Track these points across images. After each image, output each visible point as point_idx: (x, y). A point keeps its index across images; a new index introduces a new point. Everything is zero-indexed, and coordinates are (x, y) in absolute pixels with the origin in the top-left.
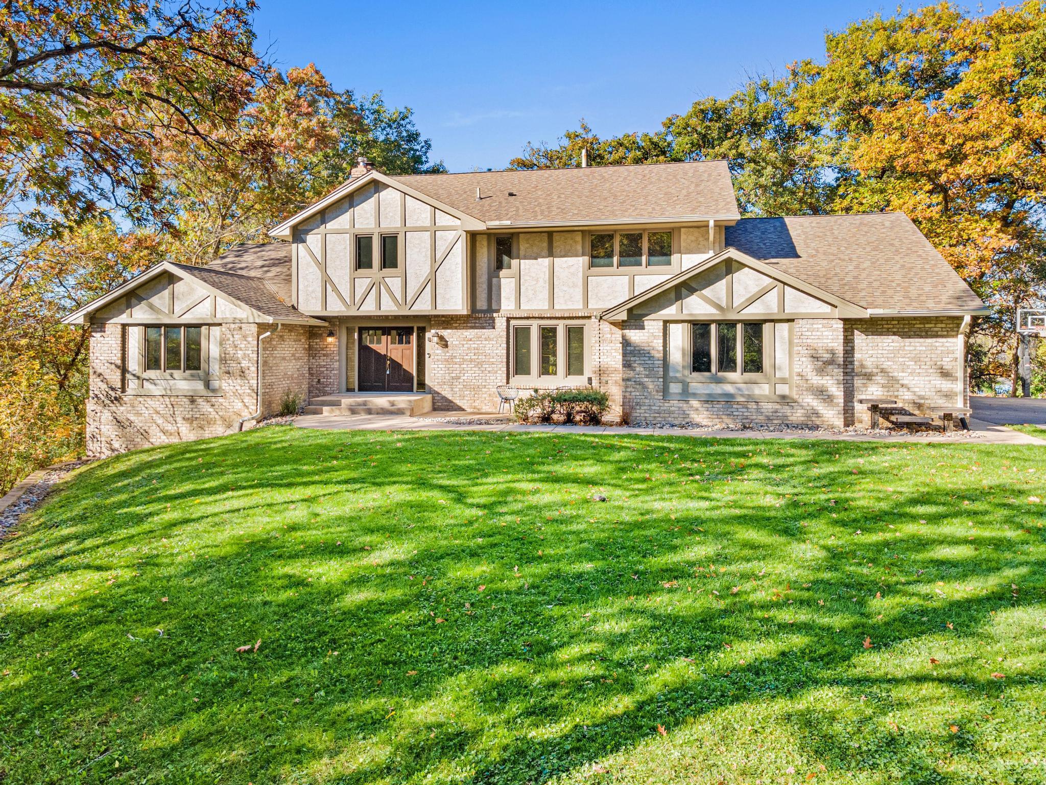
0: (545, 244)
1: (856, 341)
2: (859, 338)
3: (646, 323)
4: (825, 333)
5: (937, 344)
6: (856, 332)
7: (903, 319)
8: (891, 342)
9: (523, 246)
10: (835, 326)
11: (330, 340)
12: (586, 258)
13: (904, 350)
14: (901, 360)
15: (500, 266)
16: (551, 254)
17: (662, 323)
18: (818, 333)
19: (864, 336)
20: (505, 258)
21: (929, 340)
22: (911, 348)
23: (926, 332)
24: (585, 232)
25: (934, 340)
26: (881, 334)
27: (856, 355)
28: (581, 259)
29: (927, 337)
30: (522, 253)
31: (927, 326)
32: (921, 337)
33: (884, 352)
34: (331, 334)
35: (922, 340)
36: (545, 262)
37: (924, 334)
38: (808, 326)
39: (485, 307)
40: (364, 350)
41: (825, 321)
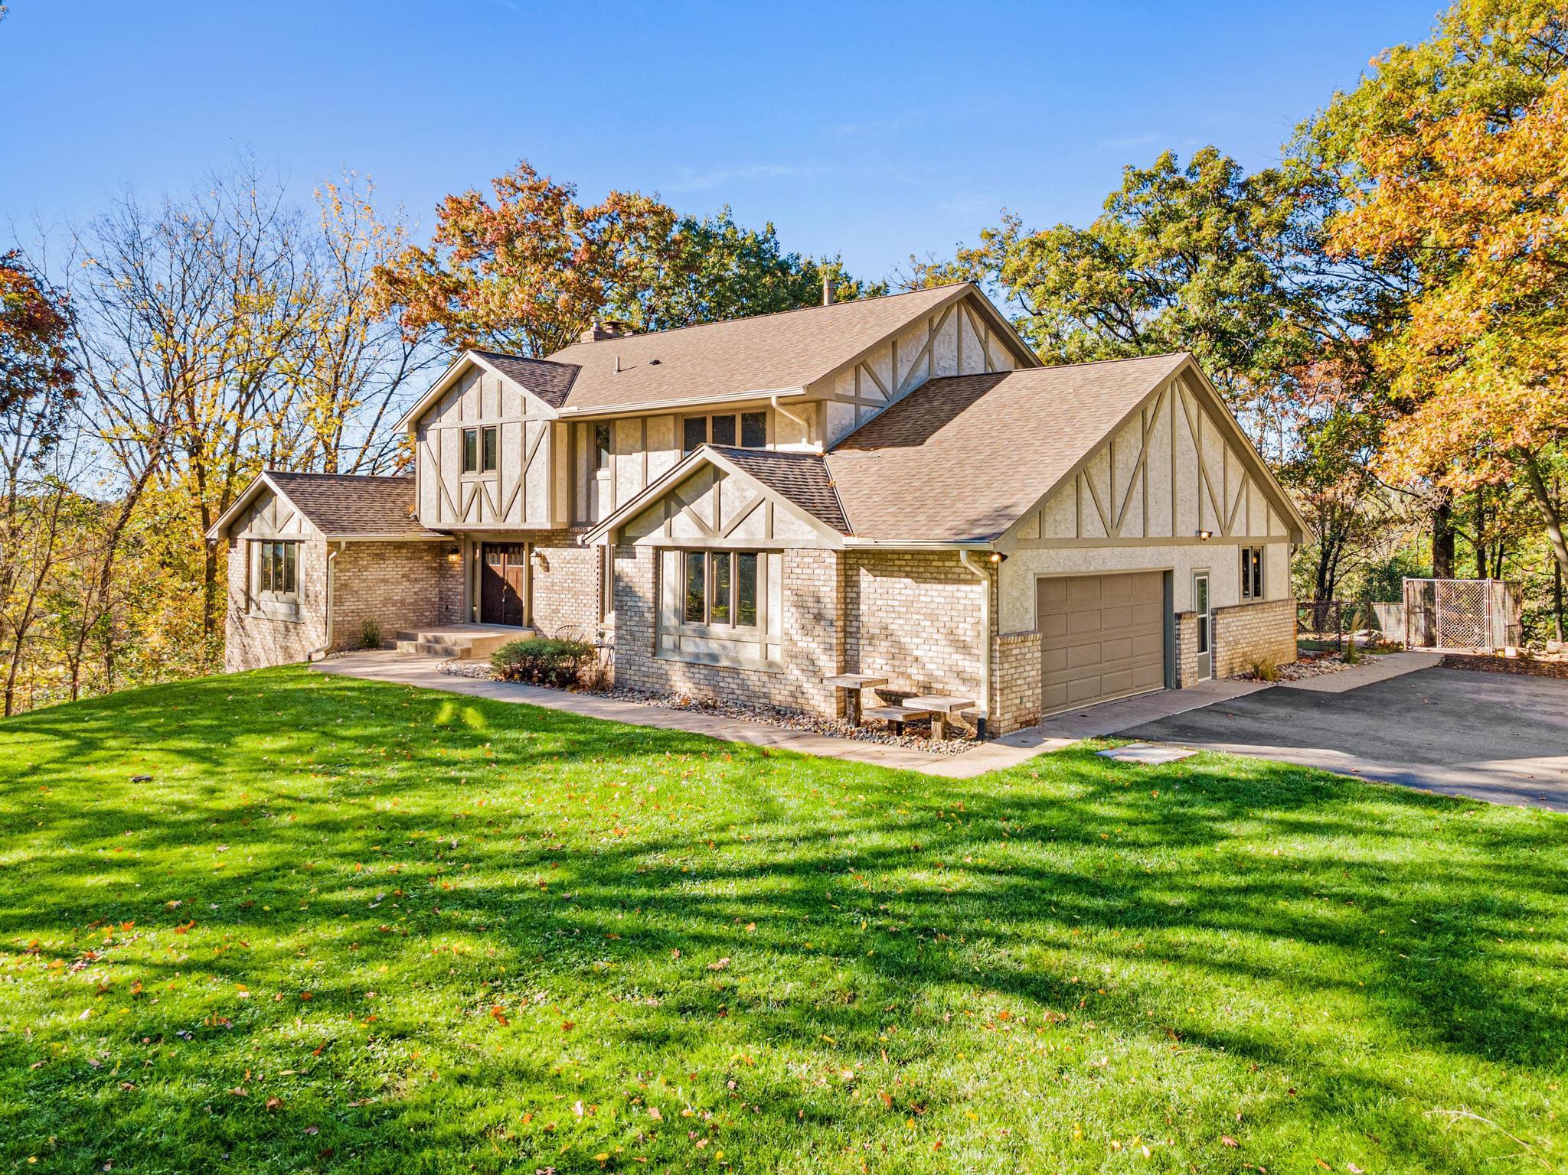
0: (639, 434)
1: (863, 585)
2: (867, 580)
3: (637, 550)
4: (817, 571)
5: (959, 594)
6: (863, 571)
7: (919, 552)
8: (902, 586)
9: (619, 436)
10: (828, 560)
11: (453, 558)
12: (678, 452)
13: (918, 601)
14: (915, 617)
15: (598, 464)
16: (644, 448)
17: (651, 551)
18: (809, 571)
19: (872, 578)
20: (604, 452)
21: (950, 588)
22: (928, 599)
23: (946, 574)
24: (676, 415)
25: (955, 587)
26: (891, 575)
27: (862, 607)
28: (672, 453)
29: (946, 581)
30: (618, 446)
31: (947, 564)
32: (940, 581)
33: (896, 603)
34: (455, 551)
35: (940, 587)
36: (638, 457)
37: (942, 576)
38: (798, 560)
39: (584, 520)
40: (487, 571)
41: (817, 553)
